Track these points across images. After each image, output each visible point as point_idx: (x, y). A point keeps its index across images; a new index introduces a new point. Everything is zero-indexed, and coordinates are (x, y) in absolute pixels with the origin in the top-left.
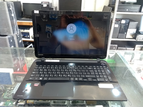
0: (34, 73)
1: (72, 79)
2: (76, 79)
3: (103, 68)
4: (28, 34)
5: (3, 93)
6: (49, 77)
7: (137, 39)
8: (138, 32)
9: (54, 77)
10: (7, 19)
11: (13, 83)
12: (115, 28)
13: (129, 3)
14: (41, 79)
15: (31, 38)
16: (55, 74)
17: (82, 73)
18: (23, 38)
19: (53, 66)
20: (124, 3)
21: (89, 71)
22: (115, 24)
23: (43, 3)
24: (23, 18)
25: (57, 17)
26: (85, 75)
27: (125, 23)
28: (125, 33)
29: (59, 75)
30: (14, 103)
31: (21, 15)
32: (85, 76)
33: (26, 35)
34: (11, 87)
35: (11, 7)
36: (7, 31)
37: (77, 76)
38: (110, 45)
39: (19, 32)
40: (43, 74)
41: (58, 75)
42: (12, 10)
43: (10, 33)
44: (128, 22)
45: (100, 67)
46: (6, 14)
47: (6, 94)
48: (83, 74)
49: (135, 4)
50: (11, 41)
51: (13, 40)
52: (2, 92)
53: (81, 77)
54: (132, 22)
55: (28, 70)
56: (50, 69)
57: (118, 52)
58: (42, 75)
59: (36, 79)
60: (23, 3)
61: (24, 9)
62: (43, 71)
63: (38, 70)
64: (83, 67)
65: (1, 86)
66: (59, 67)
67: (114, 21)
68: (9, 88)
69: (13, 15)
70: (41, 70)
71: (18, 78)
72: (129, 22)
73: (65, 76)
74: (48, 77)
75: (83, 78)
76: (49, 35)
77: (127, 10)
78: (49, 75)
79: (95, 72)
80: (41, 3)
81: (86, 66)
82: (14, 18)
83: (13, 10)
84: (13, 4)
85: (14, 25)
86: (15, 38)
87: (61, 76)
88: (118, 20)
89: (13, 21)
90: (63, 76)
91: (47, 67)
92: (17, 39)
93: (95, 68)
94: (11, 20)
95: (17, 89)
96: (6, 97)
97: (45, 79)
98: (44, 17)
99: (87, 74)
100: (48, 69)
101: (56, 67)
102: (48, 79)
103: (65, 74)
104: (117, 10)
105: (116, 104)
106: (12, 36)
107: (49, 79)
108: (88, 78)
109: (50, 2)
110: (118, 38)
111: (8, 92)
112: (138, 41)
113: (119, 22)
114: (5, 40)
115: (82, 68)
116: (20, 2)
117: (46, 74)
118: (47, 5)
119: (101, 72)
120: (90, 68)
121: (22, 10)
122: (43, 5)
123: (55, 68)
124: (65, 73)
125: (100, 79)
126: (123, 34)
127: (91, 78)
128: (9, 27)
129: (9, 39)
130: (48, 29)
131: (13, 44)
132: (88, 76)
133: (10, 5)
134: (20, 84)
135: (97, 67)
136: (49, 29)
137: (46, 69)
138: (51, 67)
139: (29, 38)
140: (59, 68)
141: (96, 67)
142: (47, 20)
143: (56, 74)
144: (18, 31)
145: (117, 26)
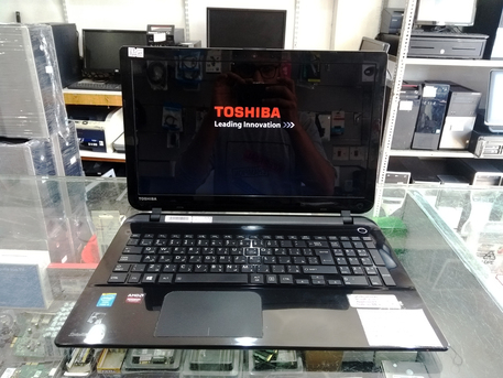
0: (125, 258)
1: (257, 279)
2: (272, 279)
3: (363, 242)
4: (100, 135)
5: (15, 336)
6: (178, 271)
7: (477, 151)
8: (481, 128)
9: (193, 272)
10: (31, 83)
11: (48, 303)
12: (400, 113)
13: (447, 29)
14: (150, 278)
15: (109, 150)
16: (199, 264)
17: (292, 261)
18: (81, 149)
19: (191, 237)
20: (429, 27)
21: (314, 252)
22: (401, 99)
23: (153, 29)
24: (84, 82)
25: (200, 78)
26: (301, 265)
27: (437, 97)
28: (438, 131)
29: (213, 266)
30: (53, 372)
31: (75, 70)
32: (301, 269)
33: (92, 139)
34: (42, 317)
35: (44, 40)
36: (29, 125)
37: (274, 271)
38: (386, 172)
39: (68, 129)
40: (157, 262)
41: (210, 267)
42: (46, 53)
43: (38, 130)
44: (446, 94)
45: (351, 240)
46: (26, 65)
47: (25, 339)
48: (293, 263)
49: (467, 30)
50: (42, 158)
51: (49, 156)
52: (11, 334)
53: (287, 273)
54: (459, 94)
55: (101, 257)
56: (182, 245)
57: (413, 192)
58: (152, 266)
59: (135, 278)
60: (84, 30)
61: (86, 51)
62: (158, 254)
63: (139, 250)
64: (293, 240)
65: (7, 311)
66: (210, 240)
67: (397, 90)
68: (35, 321)
69: (49, 70)
70: (148, 249)
71: (65, 284)
72: (450, 94)
73: (233, 268)
74: (175, 274)
75: (296, 276)
76: (173, 138)
77: (442, 52)
78: (178, 268)
79: (335, 257)
80: (145, 29)
81: (305, 237)
82: (52, 78)
83: (49, 51)
84: (51, 33)
85: (53, 104)
86: (56, 150)
87: (217, 268)
88: (412, 88)
89: (51, 89)
90: (225, 268)
91: (169, 238)
92: (62, 151)
93: (335, 244)
94: (42, 88)
95: (63, 324)
96: (22, 352)
97: (165, 279)
98: (158, 74)
99: (308, 264)
100: (173, 247)
101: (201, 239)
102: (174, 278)
103: (233, 263)
104: (407, 52)
105: (410, 372)
106: (46, 143)
107: (179, 279)
108: (313, 277)
109: (178, 26)
110: (411, 148)
111: (30, 332)
112: (482, 157)
113: (416, 92)
114: (22, 154)
115: (289, 244)
116: (74, 26)
117: (167, 263)
118: (167, 36)
119: (358, 256)
120: (316, 244)
121: (81, 54)
122: (152, 36)
123: (197, 242)
124: (233, 260)
125: (353, 278)
126: (429, 135)
127: (322, 277)
128: (35, 110)
129: (35, 151)
130: (169, 116)
131: (48, 168)
132: (313, 269)
133: (42, 35)
134: (74, 304)
135: (343, 238)
136: (174, 119)
137: (167, 245)
138: (183, 239)
139: (103, 149)
140: (210, 243)
141: (340, 241)
142: (166, 88)
143: (203, 262)
144: (67, 124)
145: (408, 106)
